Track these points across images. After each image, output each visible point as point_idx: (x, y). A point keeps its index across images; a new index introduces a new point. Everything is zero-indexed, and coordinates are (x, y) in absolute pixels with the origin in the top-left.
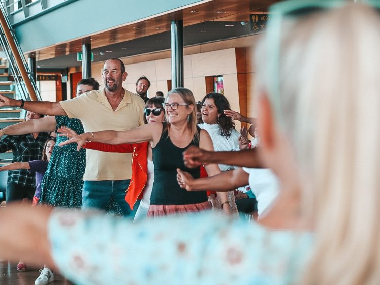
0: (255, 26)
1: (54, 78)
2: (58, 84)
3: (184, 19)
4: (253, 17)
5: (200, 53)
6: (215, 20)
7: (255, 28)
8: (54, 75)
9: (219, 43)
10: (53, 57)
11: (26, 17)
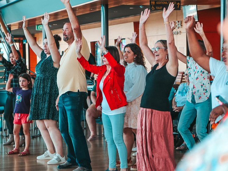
0: (153, 7)
1: (18, 41)
2: (20, 45)
3: (109, 3)
4: (152, 2)
5: (111, 25)
6: (127, 4)
7: (153, 9)
8: (18, 39)
9: (123, 19)
10: (17, 28)
11: (7, 3)
